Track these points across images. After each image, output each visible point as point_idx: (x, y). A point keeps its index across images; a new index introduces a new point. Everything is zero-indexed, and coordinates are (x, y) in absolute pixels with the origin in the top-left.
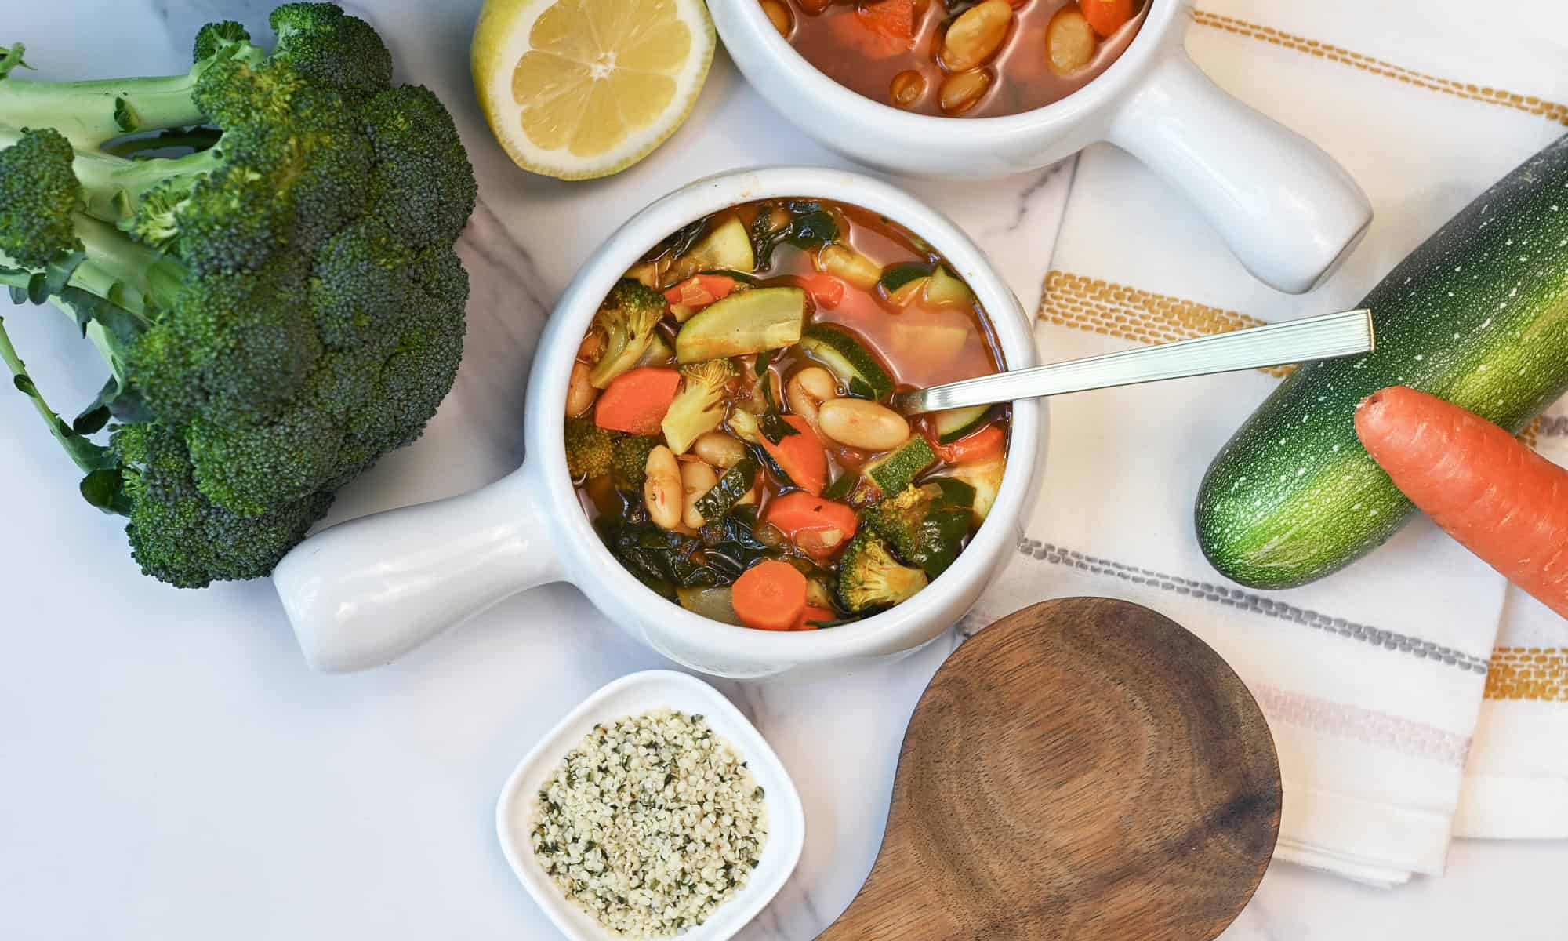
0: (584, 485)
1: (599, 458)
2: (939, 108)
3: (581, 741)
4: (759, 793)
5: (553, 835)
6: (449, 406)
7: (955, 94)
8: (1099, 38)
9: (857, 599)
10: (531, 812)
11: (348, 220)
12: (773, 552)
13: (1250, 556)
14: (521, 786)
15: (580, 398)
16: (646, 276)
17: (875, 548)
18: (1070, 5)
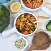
1: (17, 26)
3: (17, 40)
4: (26, 42)
5: (16, 45)
7: (33, 8)
8: (40, 4)
9: (30, 33)
10: (15, 43)
12: (26, 30)
13: (49, 29)
16: (19, 17)
17: (31, 30)
18: (39, 3)
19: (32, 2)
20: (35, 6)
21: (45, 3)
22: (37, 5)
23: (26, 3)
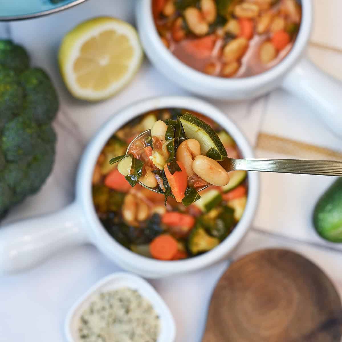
0: (97, 208)
2: (223, 75)
4: (157, 317)
5: (85, 332)
6: (50, 180)
7: (228, 70)
8: (278, 51)
11: (15, 115)
12: (164, 232)
13: (332, 233)
14: (75, 314)
15: (97, 178)
16: (121, 135)
17: (201, 232)
18: (269, 40)
19: (220, 32)
20: (239, 60)
21: (310, 43)
22: (258, 55)
23: (181, 34)
